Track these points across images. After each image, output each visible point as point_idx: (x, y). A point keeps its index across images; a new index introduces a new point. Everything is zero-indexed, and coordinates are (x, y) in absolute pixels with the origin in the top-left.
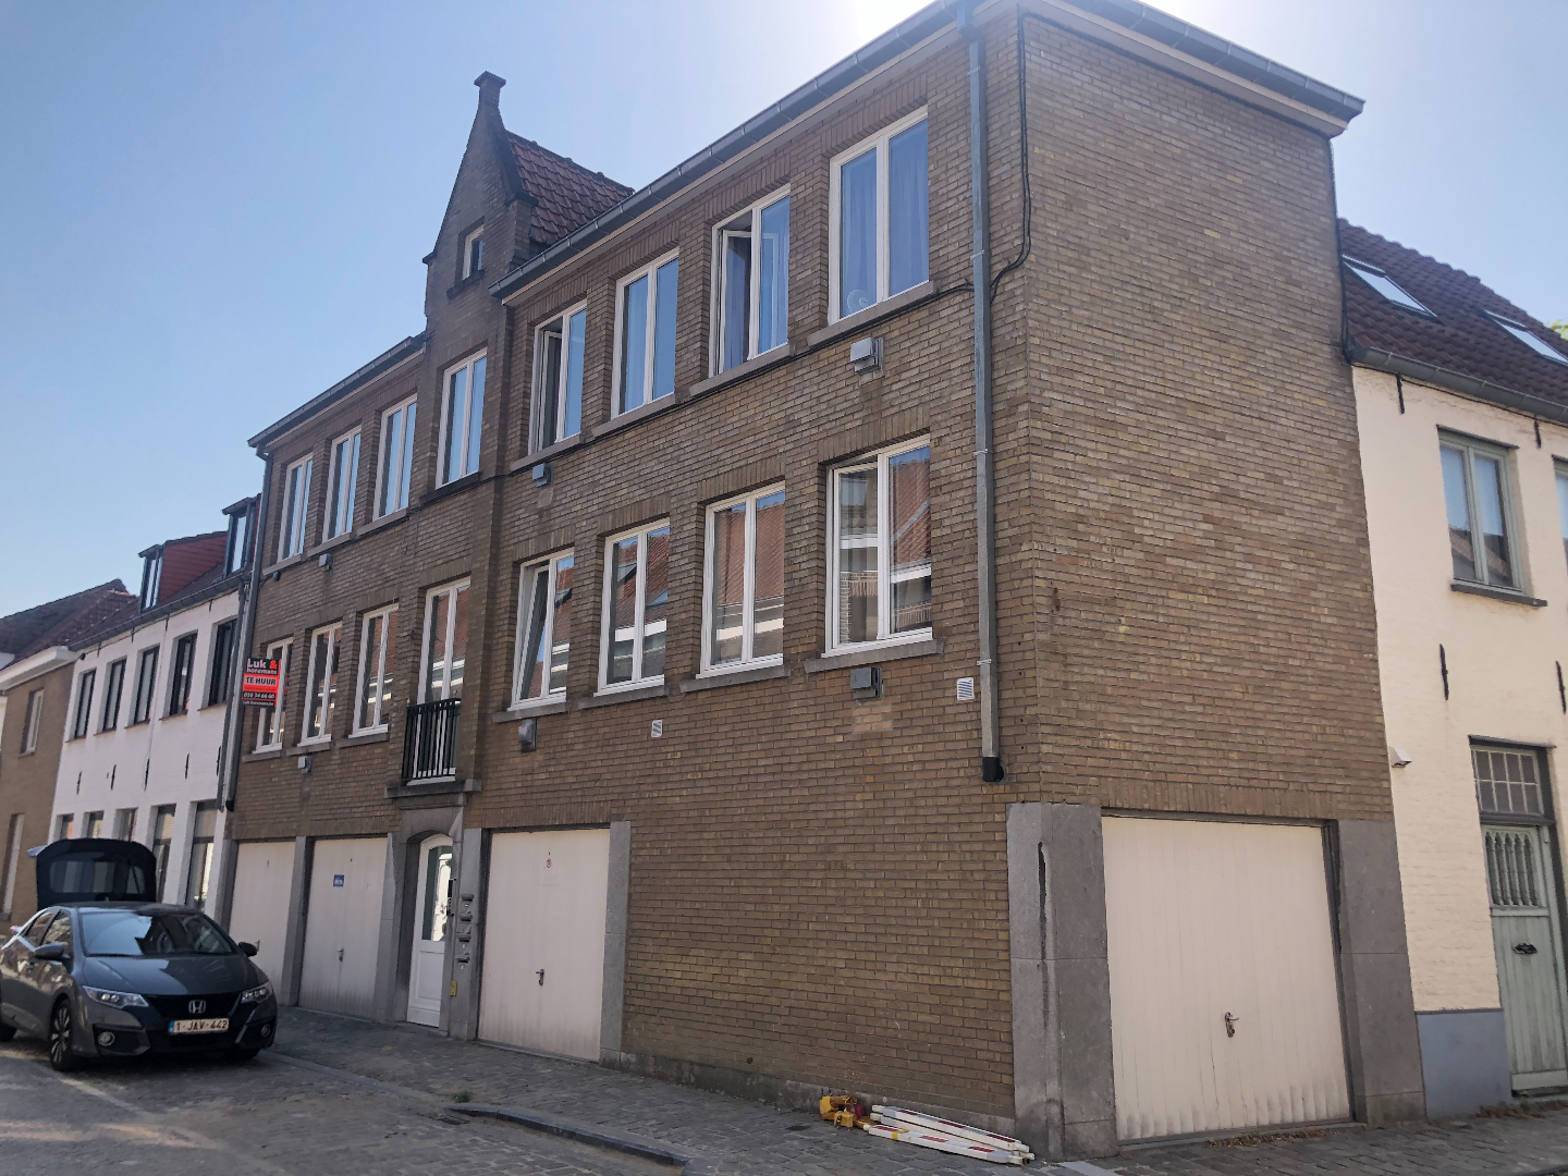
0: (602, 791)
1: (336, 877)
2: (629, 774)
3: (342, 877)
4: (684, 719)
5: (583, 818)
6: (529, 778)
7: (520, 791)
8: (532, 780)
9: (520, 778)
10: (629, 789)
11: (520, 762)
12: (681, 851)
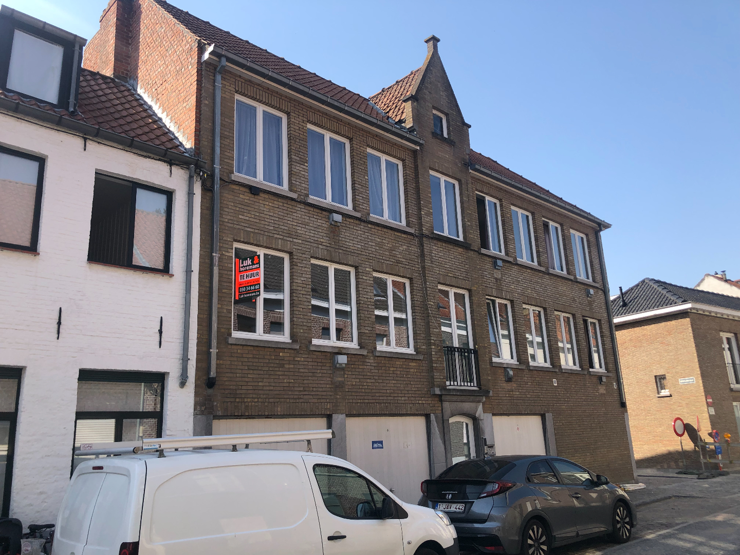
0: (541, 402)
1: (374, 443)
2: (549, 397)
3: (381, 442)
4: (562, 381)
5: (536, 411)
6: (511, 393)
7: (508, 398)
8: (513, 394)
9: (507, 393)
10: (550, 402)
11: (508, 386)
12: (568, 424)
